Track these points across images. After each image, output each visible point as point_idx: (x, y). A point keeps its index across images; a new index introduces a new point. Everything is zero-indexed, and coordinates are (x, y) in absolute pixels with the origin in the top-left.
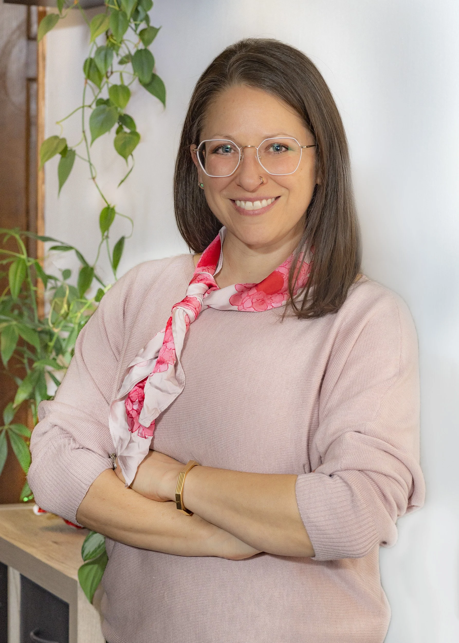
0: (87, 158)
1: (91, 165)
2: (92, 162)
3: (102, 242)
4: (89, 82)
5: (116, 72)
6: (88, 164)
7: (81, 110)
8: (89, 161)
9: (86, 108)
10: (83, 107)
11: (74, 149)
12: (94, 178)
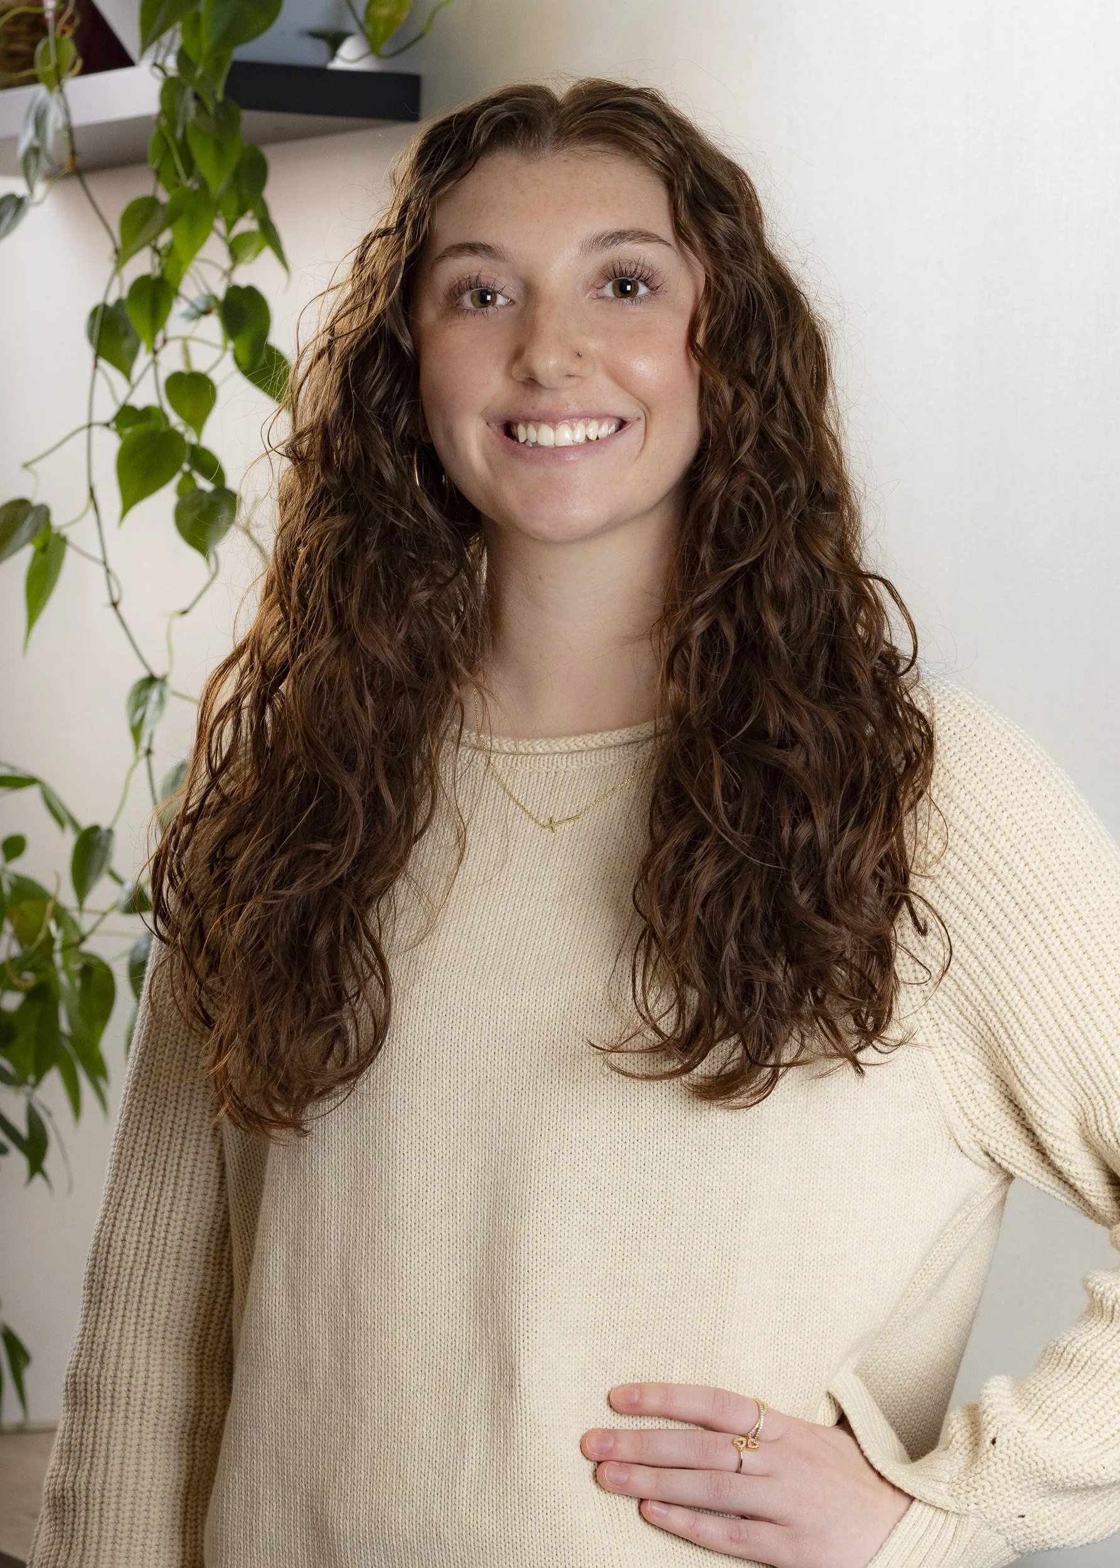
0: (100, 557)
1: (108, 571)
2: (112, 564)
3: (134, 766)
4: (103, 363)
5: (175, 338)
6: (101, 570)
7: (84, 433)
8: (105, 563)
9: (96, 430)
10: (90, 426)
11: (65, 532)
12: (115, 605)
